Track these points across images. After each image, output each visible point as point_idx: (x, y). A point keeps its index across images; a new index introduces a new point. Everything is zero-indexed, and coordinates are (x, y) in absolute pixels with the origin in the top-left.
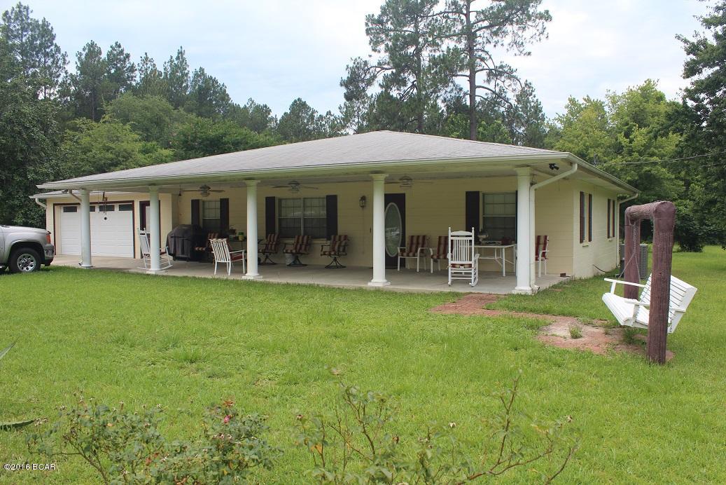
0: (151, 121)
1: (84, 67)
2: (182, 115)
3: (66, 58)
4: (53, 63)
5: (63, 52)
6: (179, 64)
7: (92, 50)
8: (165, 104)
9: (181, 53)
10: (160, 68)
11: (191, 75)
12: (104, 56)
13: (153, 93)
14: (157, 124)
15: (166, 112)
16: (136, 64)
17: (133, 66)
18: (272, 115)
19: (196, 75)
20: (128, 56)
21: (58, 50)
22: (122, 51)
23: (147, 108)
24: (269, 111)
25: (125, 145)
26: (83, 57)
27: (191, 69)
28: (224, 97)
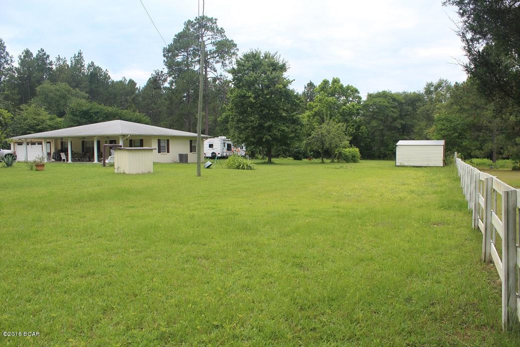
0: (60, 97)
1: (23, 62)
2: (77, 92)
3: (13, 59)
4: (5, 62)
5: (10, 55)
6: (79, 59)
7: (28, 53)
8: (68, 87)
9: (80, 54)
10: (69, 63)
11: (86, 66)
12: (34, 56)
13: (62, 81)
14: (64, 98)
15: (69, 92)
16: (53, 61)
17: (51, 62)
18: (137, 86)
19: (89, 66)
20: (48, 56)
21: (7, 54)
22: (45, 54)
23: (58, 90)
24: (136, 84)
25: (41, 117)
26: (22, 57)
27: (86, 63)
28: (107, 77)
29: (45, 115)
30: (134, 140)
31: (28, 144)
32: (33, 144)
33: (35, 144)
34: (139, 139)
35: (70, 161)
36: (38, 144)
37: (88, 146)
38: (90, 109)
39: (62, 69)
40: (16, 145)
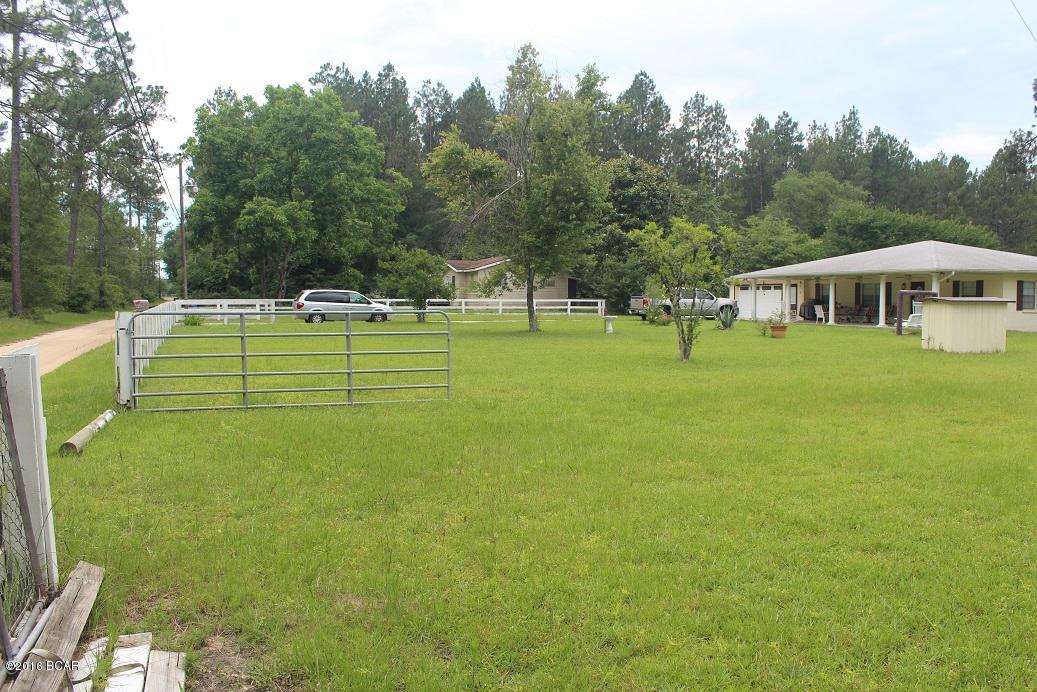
0: (816, 199)
1: (753, 141)
2: (849, 189)
3: (736, 136)
4: (724, 143)
5: (733, 130)
6: (850, 125)
7: (761, 123)
8: (830, 179)
9: (853, 113)
10: (832, 134)
11: (865, 137)
12: (772, 126)
13: (819, 169)
14: (822, 201)
15: (832, 188)
16: (804, 133)
17: (801, 135)
18: (971, 169)
19: (871, 136)
20: (796, 125)
21: (728, 128)
22: (790, 121)
23: (812, 187)
24: (967, 165)
25: (782, 239)
26: (752, 132)
27: (865, 130)
28: (905, 154)
29: (788, 234)
30: (963, 283)
31: (758, 288)
32: (767, 287)
33: (769, 288)
34: (975, 280)
35: (831, 321)
36: (776, 288)
37: (867, 292)
38: (872, 221)
39: (818, 147)
40: (738, 289)
